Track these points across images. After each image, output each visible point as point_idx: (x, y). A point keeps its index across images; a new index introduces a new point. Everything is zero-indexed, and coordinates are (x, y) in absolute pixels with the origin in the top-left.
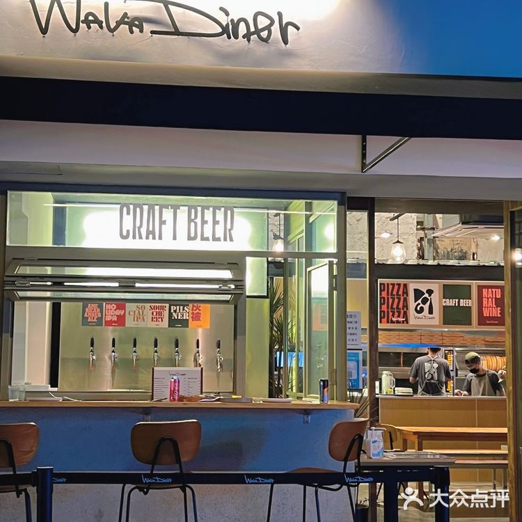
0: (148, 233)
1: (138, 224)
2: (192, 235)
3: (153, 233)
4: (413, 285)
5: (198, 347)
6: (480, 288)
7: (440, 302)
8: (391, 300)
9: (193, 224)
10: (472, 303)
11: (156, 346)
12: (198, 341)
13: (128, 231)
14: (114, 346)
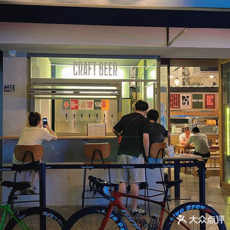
0: (85, 73)
1: (80, 69)
2: (101, 73)
3: (86, 73)
4: (182, 95)
5: (105, 117)
6: (206, 95)
7: (192, 101)
8: (174, 100)
9: (101, 69)
10: (203, 101)
11: (90, 117)
12: (105, 114)
13: (77, 72)
14: (74, 117)
